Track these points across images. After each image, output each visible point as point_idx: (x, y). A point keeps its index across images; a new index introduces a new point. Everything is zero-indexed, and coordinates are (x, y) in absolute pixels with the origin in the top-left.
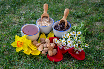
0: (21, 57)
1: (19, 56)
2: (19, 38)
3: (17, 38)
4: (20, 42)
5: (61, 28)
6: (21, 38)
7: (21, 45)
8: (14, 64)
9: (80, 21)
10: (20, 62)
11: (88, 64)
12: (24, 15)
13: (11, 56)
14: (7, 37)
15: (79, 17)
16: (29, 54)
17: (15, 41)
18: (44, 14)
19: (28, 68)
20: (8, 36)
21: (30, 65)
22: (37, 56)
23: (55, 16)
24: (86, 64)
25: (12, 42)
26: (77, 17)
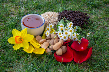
0: (21, 57)
1: (18, 55)
2: (18, 33)
3: (16, 32)
4: (19, 37)
6: (20, 33)
7: (20, 42)
8: (11, 65)
9: (97, 11)
10: (18, 63)
11: (107, 66)
12: (25, 4)
13: (7, 55)
14: (2, 32)
15: (95, 7)
16: (31, 52)
17: (12, 36)
19: (29, 70)
20: (4, 30)
21: (32, 67)
22: (41, 55)
23: (65, 5)
24: (104, 65)
25: (9, 38)
26: (92, 7)
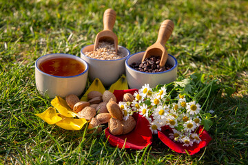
5: (149, 67)
18: (105, 32)
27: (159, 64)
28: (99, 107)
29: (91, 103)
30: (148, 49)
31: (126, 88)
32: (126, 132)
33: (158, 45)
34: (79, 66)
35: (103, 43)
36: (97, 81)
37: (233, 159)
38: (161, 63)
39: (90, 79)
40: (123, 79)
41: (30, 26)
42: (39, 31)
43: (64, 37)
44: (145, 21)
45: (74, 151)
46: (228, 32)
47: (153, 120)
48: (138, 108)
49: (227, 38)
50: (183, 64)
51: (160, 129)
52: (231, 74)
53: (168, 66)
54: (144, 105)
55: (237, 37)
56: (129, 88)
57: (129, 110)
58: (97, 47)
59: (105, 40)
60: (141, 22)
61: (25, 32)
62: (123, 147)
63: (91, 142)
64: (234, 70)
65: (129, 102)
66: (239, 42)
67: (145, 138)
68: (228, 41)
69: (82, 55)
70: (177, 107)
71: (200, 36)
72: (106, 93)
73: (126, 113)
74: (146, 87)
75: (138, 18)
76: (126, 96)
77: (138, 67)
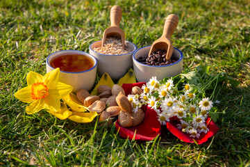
4: (40, 88)
5: (156, 60)
18: (112, 28)
27: (165, 57)
28: (109, 101)
29: (101, 97)
30: (154, 43)
31: (134, 82)
32: (136, 124)
33: (163, 39)
34: (87, 62)
35: (111, 39)
36: (106, 76)
37: (240, 147)
38: (167, 56)
39: (99, 74)
40: (131, 73)
41: (39, 24)
42: (48, 30)
43: (73, 35)
44: (150, 16)
45: (86, 144)
46: (230, 25)
47: (161, 111)
48: (147, 100)
49: (230, 31)
50: (188, 56)
51: (169, 120)
52: (235, 65)
53: (174, 59)
54: (152, 97)
55: (239, 29)
56: (137, 82)
57: (138, 103)
58: (105, 43)
59: (113, 36)
60: (146, 17)
61: (35, 31)
62: (133, 139)
63: (102, 135)
64: (237, 61)
65: (137, 95)
66: (242, 34)
67: (154, 129)
68: (231, 33)
69: (90, 51)
70: (184, 99)
71: (203, 30)
72: (115, 87)
73: (135, 106)
74: (154, 80)
75: (142, 14)
76: (134, 89)
77: (145, 61)
